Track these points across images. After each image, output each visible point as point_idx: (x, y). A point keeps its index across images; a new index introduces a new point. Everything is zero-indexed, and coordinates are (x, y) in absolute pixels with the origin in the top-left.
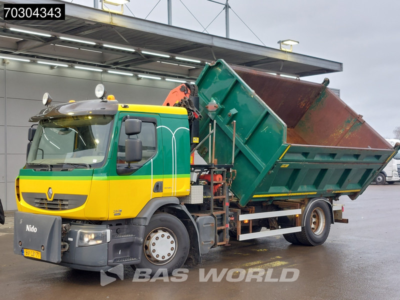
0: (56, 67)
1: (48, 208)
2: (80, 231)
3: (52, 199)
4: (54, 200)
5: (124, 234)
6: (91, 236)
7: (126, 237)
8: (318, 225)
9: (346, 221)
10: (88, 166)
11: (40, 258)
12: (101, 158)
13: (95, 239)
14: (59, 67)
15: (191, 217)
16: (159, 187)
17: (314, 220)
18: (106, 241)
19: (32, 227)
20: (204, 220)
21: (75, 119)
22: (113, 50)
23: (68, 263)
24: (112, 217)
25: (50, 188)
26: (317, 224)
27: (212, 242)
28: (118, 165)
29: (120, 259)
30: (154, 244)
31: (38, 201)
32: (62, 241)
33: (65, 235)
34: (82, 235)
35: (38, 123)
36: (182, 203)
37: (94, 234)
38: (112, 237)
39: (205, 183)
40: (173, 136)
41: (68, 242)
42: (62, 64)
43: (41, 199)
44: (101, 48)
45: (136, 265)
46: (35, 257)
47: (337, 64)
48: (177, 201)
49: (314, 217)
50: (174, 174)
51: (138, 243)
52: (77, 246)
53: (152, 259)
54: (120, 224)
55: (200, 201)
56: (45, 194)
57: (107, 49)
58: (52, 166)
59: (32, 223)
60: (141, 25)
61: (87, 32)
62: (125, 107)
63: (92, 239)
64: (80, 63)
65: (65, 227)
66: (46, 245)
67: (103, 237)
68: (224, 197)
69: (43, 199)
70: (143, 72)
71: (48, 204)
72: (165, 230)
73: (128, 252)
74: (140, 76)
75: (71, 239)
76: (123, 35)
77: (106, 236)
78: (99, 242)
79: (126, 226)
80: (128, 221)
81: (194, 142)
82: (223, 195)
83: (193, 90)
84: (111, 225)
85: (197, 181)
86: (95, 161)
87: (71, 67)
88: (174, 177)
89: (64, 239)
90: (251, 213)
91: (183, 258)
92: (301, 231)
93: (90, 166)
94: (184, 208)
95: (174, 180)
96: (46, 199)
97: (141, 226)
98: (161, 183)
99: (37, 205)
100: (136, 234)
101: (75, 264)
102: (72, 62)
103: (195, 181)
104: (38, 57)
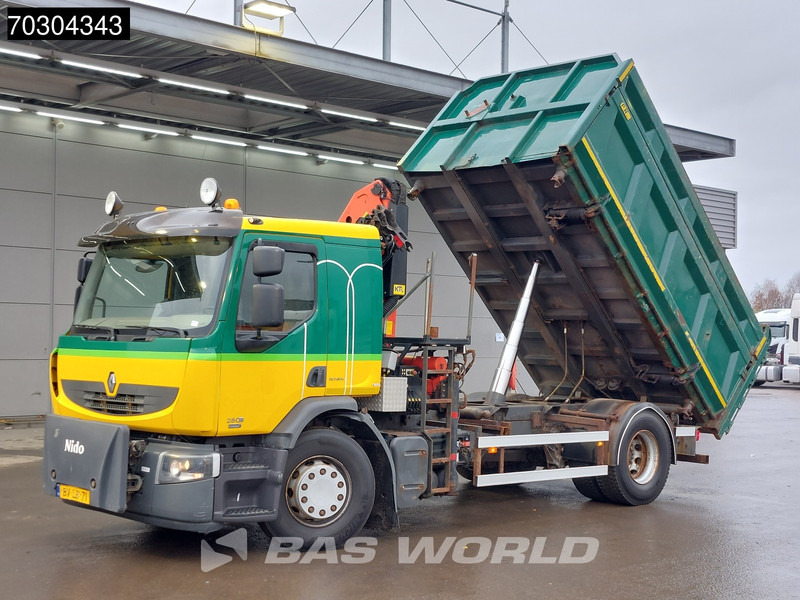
0: (154, 136)
1: (109, 411)
2: (162, 454)
3: (114, 394)
4: (119, 395)
5: (248, 464)
6: (183, 464)
7: (249, 469)
8: (645, 465)
9: (705, 460)
10: (182, 333)
11: (87, 502)
12: (207, 319)
13: (191, 470)
14: (160, 136)
15: (381, 438)
16: (319, 378)
17: (637, 455)
18: (211, 474)
19: (75, 443)
20: (406, 444)
21: (164, 243)
22: (265, 104)
23: (139, 514)
24: (224, 430)
25: (112, 373)
26: (642, 462)
27: (422, 486)
28: (239, 332)
29: (238, 510)
30: (305, 487)
31: (90, 397)
32: (130, 471)
33: (135, 461)
34: (167, 461)
35: (96, 249)
36: (363, 410)
37: (190, 460)
38: (223, 467)
39: (412, 373)
40: (350, 280)
41: (142, 474)
42: (167, 130)
43: (96, 393)
44: (242, 100)
45: (269, 522)
46: (79, 500)
47: (722, 142)
48: (352, 405)
49: (638, 448)
50: (350, 352)
51: (276, 483)
52: (157, 482)
53: (301, 514)
54: (242, 445)
55: (401, 407)
56: (102, 384)
57: (253, 102)
58: (117, 331)
59: (76, 437)
60: (319, 58)
61: (211, 71)
62: (256, 222)
63: (184, 471)
64: (201, 129)
65: (135, 446)
66: (98, 478)
67: (206, 468)
68: (449, 400)
69: (99, 393)
70: (328, 150)
71: (108, 402)
72: (327, 462)
73: (255, 499)
74: (320, 157)
75: (146, 470)
76: (282, 77)
77: (211, 465)
78: (199, 476)
79: (252, 449)
80: (256, 439)
81: (395, 293)
82: (446, 397)
83: (396, 193)
84: (222, 446)
85: (398, 368)
86: (195, 324)
87: (185, 137)
88: (350, 359)
89: (134, 469)
90: (504, 434)
91: (361, 515)
92: (606, 474)
93: (186, 333)
94: (368, 419)
95: (350, 364)
96: (105, 394)
97: (280, 449)
98: (324, 370)
99: (88, 404)
100: (270, 463)
101: (152, 516)
102: (186, 128)
103: (394, 369)
104: (120, 116)
